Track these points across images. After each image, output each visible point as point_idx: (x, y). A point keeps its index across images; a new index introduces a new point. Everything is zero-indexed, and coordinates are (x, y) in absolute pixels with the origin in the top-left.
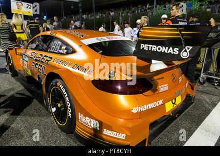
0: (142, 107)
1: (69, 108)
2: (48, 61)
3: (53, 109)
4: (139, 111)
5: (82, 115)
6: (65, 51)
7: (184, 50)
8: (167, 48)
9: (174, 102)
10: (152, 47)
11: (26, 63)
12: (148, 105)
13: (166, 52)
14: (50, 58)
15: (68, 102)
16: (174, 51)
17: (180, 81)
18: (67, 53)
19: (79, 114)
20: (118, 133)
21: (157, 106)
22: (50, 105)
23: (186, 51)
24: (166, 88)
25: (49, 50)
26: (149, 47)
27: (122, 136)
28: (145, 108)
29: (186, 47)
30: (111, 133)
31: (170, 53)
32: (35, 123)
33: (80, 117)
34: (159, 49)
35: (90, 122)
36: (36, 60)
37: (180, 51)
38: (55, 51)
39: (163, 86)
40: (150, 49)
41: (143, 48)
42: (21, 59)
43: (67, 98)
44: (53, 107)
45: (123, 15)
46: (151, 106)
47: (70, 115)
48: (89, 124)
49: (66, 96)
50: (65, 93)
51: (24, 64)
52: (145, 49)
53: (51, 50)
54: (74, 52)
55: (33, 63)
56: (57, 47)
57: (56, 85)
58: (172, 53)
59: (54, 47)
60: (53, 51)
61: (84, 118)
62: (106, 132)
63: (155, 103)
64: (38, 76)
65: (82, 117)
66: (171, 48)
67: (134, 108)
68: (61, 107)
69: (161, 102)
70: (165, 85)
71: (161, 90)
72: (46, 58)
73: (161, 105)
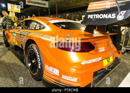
0: (88, 61)
1: (39, 62)
2: (28, 34)
3: (29, 64)
4: (86, 64)
5: (47, 66)
6: (39, 28)
7: (120, 14)
8: (107, 15)
9: (108, 60)
10: (96, 16)
11: (14, 37)
12: (92, 60)
13: (106, 18)
14: (29, 32)
15: (39, 58)
16: (112, 16)
17: (112, 47)
18: (40, 29)
19: (46, 65)
20: (72, 78)
21: (98, 61)
22: (27, 62)
23: (121, 15)
24: (104, 50)
25: (29, 28)
26: (94, 16)
27: (75, 80)
28: (90, 61)
29: (121, 12)
30: (67, 78)
31: (109, 18)
32: (17, 74)
33: (46, 67)
34: (101, 16)
35: (53, 70)
36: (21, 35)
37: (116, 16)
38: (32, 29)
39: (101, 48)
40: (94, 18)
41: (90, 18)
42: (12, 36)
43: (38, 56)
44: (29, 63)
45: (74, 16)
46: (94, 60)
47: (40, 67)
48: (52, 72)
49: (37, 54)
50: (37, 52)
51: (13, 38)
52: (91, 18)
53: (30, 28)
54: (44, 28)
55: (19, 36)
56: (34, 26)
57: (32, 48)
58: (111, 17)
59: (32, 26)
60: (31, 28)
61: (49, 67)
62: (64, 77)
63: (97, 59)
64: (21, 44)
65: (47, 67)
66: (110, 15)
67: (83, 61)
68: (34, 62)
69: (100, 59)
70: (103, 48)
71: (100, 51)
72: (26, 33)
73: (101, 61)
